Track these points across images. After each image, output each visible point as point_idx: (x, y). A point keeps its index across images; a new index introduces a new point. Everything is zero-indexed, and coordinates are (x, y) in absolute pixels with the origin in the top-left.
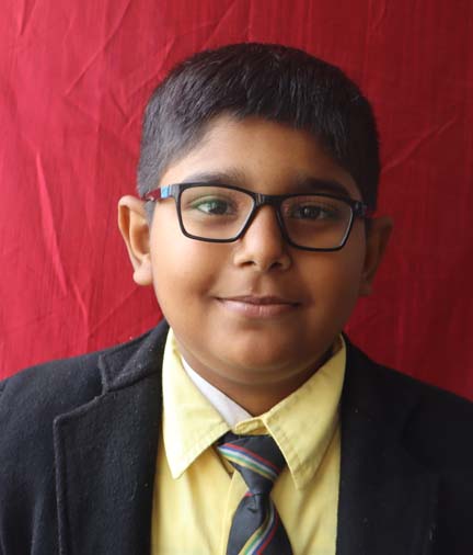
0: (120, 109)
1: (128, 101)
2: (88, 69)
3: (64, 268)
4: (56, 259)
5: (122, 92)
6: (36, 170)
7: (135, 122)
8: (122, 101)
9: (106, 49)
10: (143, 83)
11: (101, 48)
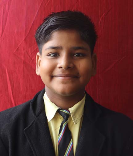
0: (29, 56)
1: (31, 53)
2: (20, 45)
3: (14, 101)
4: (12, 99)
5: (30, 51)
6: (6, 74)
7: (33, 60)
8: (30, 54)
9: (25, 39)
10: (35, 49)
11: (24, 39)
